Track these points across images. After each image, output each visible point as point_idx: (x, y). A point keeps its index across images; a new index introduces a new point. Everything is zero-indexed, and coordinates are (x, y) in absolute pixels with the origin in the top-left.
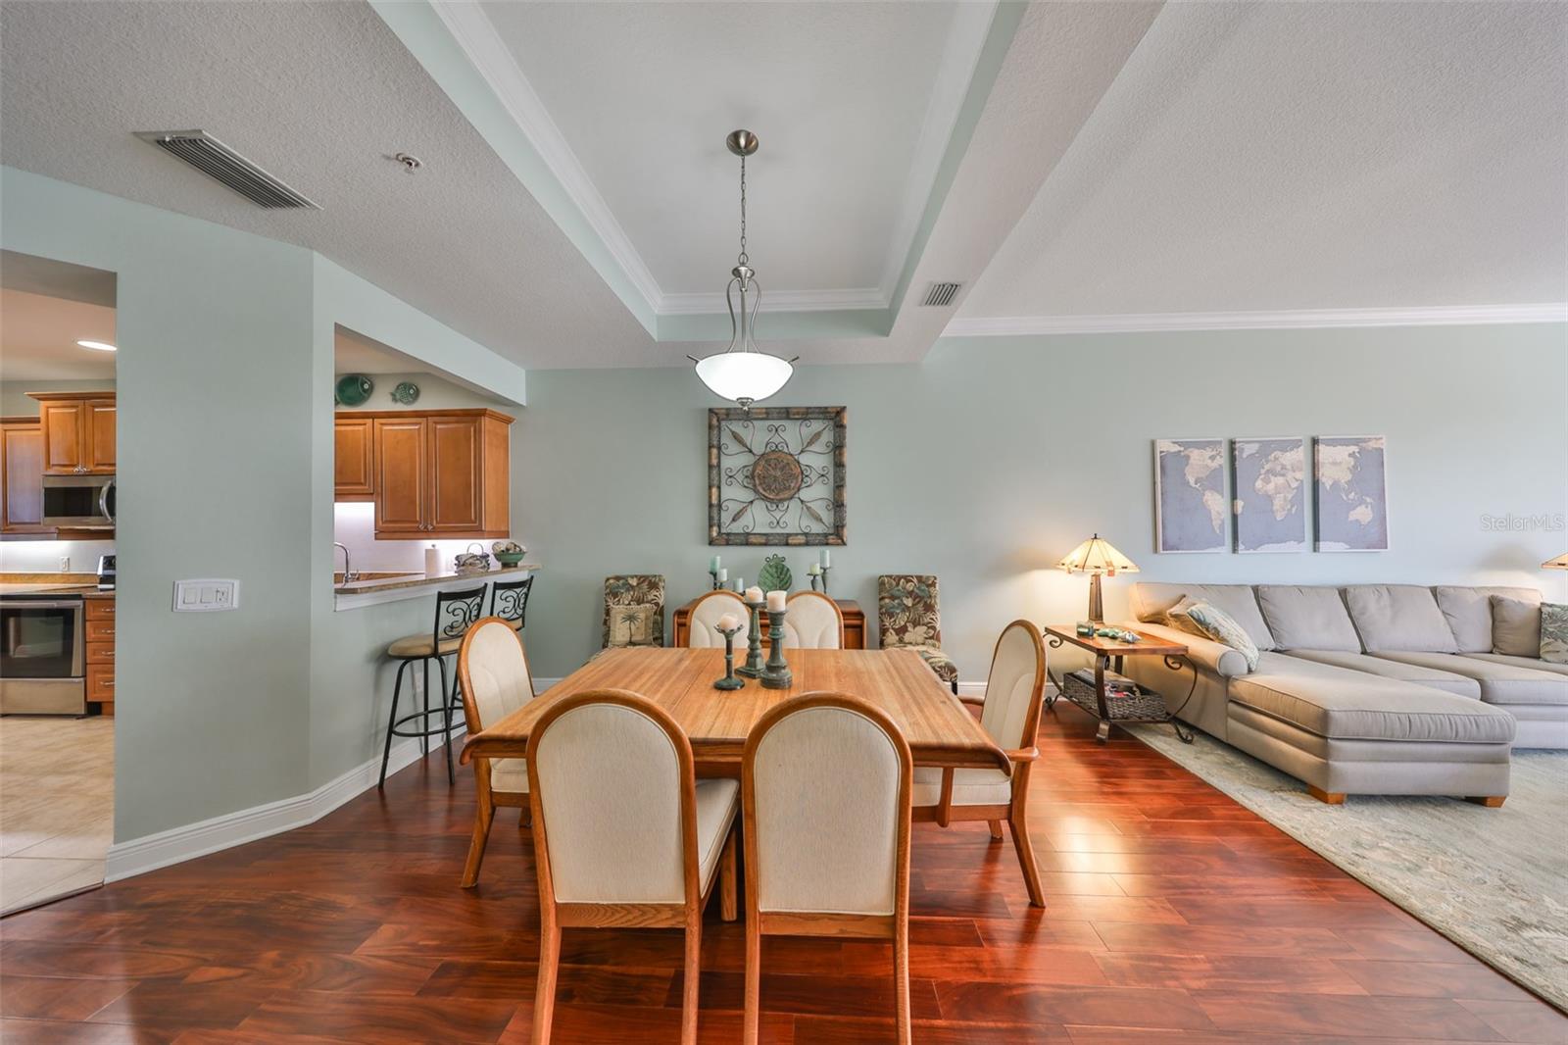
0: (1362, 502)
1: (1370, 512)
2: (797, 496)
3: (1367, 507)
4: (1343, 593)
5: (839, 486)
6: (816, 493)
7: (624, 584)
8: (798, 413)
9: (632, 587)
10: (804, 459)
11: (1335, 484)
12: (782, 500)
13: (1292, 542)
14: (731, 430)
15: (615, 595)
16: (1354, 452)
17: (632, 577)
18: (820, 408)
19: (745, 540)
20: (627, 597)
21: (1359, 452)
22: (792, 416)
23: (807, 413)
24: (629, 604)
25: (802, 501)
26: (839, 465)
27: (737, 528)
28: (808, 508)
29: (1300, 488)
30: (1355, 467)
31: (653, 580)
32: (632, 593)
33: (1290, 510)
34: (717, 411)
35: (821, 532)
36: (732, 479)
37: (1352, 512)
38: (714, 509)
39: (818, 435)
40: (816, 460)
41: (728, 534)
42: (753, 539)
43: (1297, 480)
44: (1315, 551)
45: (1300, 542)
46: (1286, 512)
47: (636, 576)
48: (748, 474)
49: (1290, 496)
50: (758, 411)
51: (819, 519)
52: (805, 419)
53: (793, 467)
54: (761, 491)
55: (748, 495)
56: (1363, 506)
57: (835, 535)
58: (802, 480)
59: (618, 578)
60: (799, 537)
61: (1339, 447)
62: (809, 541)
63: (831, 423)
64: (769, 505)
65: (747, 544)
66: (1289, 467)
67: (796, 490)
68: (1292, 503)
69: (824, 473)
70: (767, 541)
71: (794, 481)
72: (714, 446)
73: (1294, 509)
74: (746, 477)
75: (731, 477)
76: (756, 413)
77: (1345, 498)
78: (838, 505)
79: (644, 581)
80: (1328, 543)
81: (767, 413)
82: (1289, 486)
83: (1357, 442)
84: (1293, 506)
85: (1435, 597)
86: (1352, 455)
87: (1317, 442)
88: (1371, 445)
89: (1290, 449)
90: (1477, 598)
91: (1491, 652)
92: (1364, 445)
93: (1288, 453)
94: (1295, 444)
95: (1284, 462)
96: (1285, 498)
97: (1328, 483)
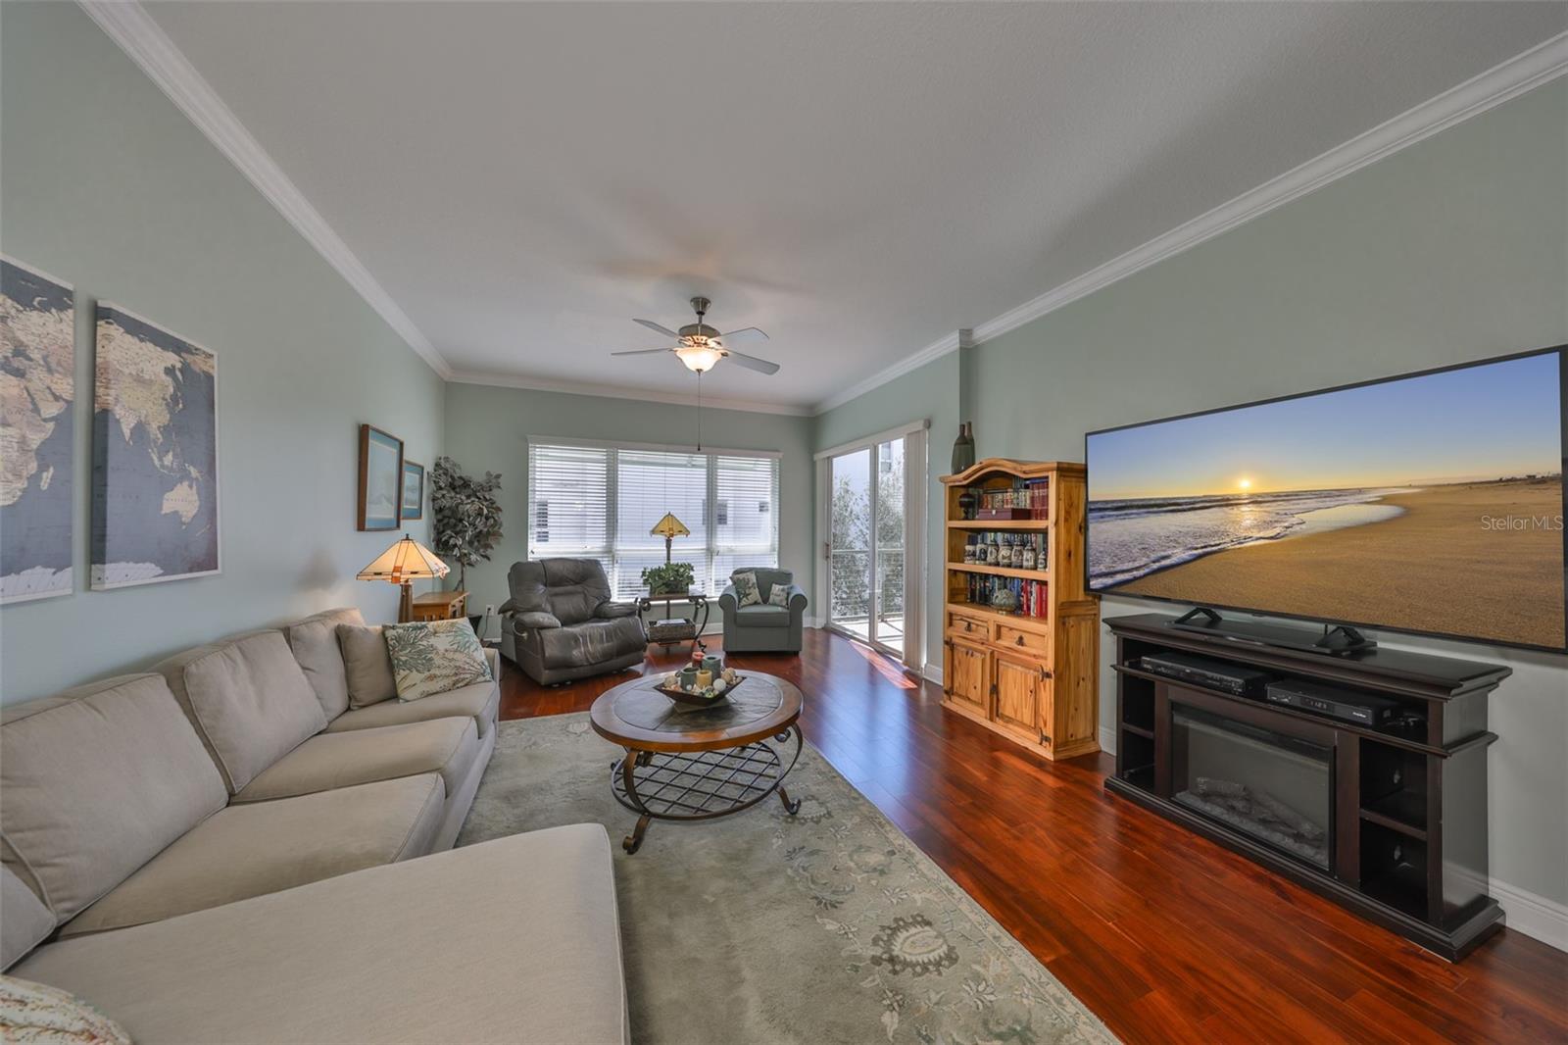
0: (185, 476)
1: (196, 497)
3: (191, 487)
11: (140, 429)
13: (39, 569)
16: (174, 367)
21: (181, 370)
29: (63, 422)
30: (175, 399)
33: (35, 479)
37: (168, 495)
43: (57, 398)
44: (88, 586)
45: (60, 568)
46: (23, 484)
49: (35, 440)
56: (186, 484)
61: (150, 346)
66: (36, 355)
68: (44, 456)
73: (47, 476)
77: (157, 462)
80: (123, 564)
82: (36, 410)
83: (178, 347)
84: (42, 468)
85: (289, 641)
86: (170, 371)
87: (99, 314)
88: (198, 364)
89: (44, 308)
90: (324, 633)
91: (349, 709)
92: (189, 358)
93: (35, 316)
94: (57, 298)
95: (21, 336)
96: (23, 442)
97: (125, 420)
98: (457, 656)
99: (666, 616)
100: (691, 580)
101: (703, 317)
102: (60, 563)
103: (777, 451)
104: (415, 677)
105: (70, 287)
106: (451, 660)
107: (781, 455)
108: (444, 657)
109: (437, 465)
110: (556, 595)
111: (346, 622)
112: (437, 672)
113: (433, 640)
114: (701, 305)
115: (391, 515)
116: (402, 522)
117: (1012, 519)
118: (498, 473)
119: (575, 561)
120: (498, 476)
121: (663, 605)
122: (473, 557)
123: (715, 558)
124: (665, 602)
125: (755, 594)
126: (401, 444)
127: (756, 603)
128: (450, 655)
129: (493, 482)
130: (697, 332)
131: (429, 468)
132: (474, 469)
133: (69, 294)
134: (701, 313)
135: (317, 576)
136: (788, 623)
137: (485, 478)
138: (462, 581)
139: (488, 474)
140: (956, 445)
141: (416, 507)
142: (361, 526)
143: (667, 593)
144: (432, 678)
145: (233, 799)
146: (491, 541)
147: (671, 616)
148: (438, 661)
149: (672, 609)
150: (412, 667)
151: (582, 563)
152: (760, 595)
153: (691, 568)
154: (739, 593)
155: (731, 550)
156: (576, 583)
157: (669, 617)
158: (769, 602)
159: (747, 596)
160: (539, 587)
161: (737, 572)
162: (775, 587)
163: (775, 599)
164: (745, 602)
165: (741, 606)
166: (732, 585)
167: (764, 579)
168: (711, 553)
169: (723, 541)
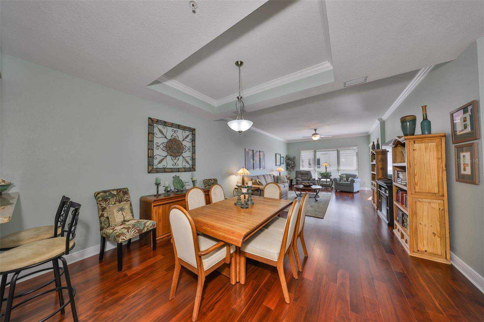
2: (181, 155)
4: (264, 176)
5: (194, 152)
6: (187, 154)
7: (110, 195)
8: (182, 127)
9: (115, 195)
10: (184, 143)
11: (261, 158)
12: (177, 156)
13: (258, 168)
14: (158, 128)
15: (106, 200)
17: (113, 190)
18: (189, 127)
19: (164, 170)
20: (113, 200)
21: (263, 153)
22: (180, 128)
23: (185, 128)
24: (115, 204)
25: (183, 157)
26: (194, 146)
27: (160, 166)
28: (185, 159)
30: (263, 156)
31: (124, 190)
32: (115, 198)
34: (153, 119)
35: (188, 167)
36: (158, 147)
38: (151, 158)
39: (188, 136)
40: (187, 144)
41: (156, 168)
42: (167, 170)
43: (258, 158)
47: (115, 190)
48: (165, 146)
50: (169, 123)
51: (188, 163)
52: (184, 130)
53: (180, 145)
54: (170, 152)
55: (165, 154)
56: (264, 162)
57: (192, 169)
58: (183, 150)
59: (105, 192)
60: (182, 169)
61: (261, 152)
62: (185, 170)
63: (191, 132)
64: (172, 157)
65: (165, 172)
66: (258, 155)
67: (181, 153)
68: (258, 161)
69: (189, 148)
70: (172, 170)
71: (181, 150)
72: (151, 133)
73: (258, 163)
74: (164, 147)
75: (158, 146)
76: (168, 124)
77: (262, 161)
78: (193, 159)
79: (120, 192)
80: (261, 168)
81: (172, 125)
85: (269, 176)
90: (272, 176)
98: (283, 180)
100: (331, 175)
104: (280, 181)
109: (286, 156)
110: (302, 176)
111: (274, 175)
113: (280, 178)
114: (315, 130)
115: (280, 164)
116: (281, 165)
120: (295, 157)
121: (325, 180)
122: (291, 170)
123: (339, 171)
125: (345, 179)
126: (281, 155)
127: (345, 181)
129: (294, 158)
130: (315, 134)
131: (285, 157)
134: (316, 131)
135: (272, 171)
136: (350, 185)
137: (292, 157)
138: (290, 174)
139: (294, 157)
141: (283, 163)
142: (276, 165)
143: (324, 178)
146: (294, 168)
150: (279, 180)
151: (307, 171)
152: (346, 180)
153: (331, 173)
154: (340, 179)
155: (344, 170)
156: (306, 175)
157: (327, 183)
158: (348, 181)
159: (342, 179)
160: (300, 175)
161: (341, 174)
162: (350, 178)
163: (349, 180)
164: (342, 181)
165: (340, 181)
166: (339, 177)
167: (348, 176)
168: (338, 170)
169: (341, 168)
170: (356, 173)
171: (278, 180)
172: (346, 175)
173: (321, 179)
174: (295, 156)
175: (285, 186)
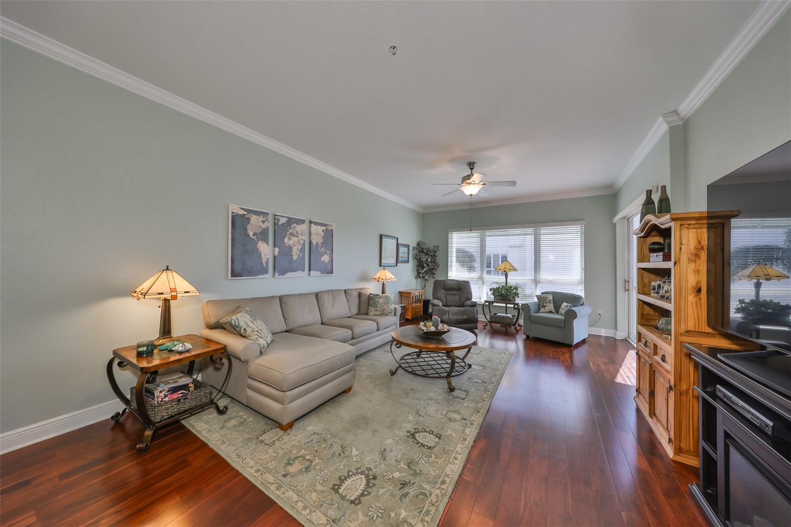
0: (326, 253)
1: (328, 258)
3: (327, 255)
4: (317, 295)
11: (317, 244)
13: (300, 271)
21: (326, 230)
29: (304, 244)
30: (324, 236)
33: (299, 255)
37: (322, 258)
43: (303, 240)
44: (309, 275)
46: (297, 256)
49: (299, 248)
61: (319, 226)
66: (299, 233)
68: (301, 251)
73: (301, 254)
77: (320, 250)
80: (314, 271)
82: (299, 243)
83: (325, 225)
84: (300, 253)
85: (345, 293)
86: (323, 231)
87: (311, 222)
88: (329, 228)
89: (301, 224)
90: (355, 294)
91: (358, 314)
92: (327, 227)
93: (299, 226)
94: (303, 222)
95: (298, 230)
96: (298, 248)
97: (314, 243)
98: (385, 306)
99: (505, 312)
100: (517, 294)
101: (473, 170)
102: (303, 270)
103: (583, 220)
104: (373, 309)
105: (304, 219)
106: (382, 306)
107: (585, 222)
108: (380, 305)
109: (418, 244)
110: (447, 294)
111: (363, 291)
112: (377, 309)
113: (379, 300)
115: (394, 262)
116: (398, 264)
117: (663, 261)
118: (438, 245)
119: (457, 281)
120: (438, 246)
121: (503, 307)
122: (427, 277)
123: (538, 285)
124: (504, 305)
125: (551, 307)
126: (397, 239)
127: (550, 312)
128: (382, 305)
129: (435, 248)
131: (413, 244)
132: (430, 244)
133: (304, 220)
135: (364, 278)
136: (563, 326)
137: (431, 247)
138: (425, 286)
139: (434, 246)
140: (643, 205)
141: (406, 259)
142: (381, 265)
143: (500, 300)
144: (376, 310)
145: (322, 323)
146: (434, 274)
147: (508, 312)
148: (379, 306)
149: (508, 309)
150: (372, 306)
151: (460, 281)
152: (553, 307)
153: (516, 288)
154: (539, 305)
155: (550, 282)
156: (457, 290)
157: (506, 313)
158: (557, 312)
159: (544, 307)
160: (443, 291)
161: (542, 293)
162: (565, 304)
163: (562, 311)
164: (542, 310)
165: (538, 313)
166: (537, 300)
167: (559, 299)
168: (536, 282)
169: (544, 276)
170: (580, 291)
171: (369, 305)
172: (554, 294)
173: (493, 302)
174: (436, 245)
175: (381, 327)
